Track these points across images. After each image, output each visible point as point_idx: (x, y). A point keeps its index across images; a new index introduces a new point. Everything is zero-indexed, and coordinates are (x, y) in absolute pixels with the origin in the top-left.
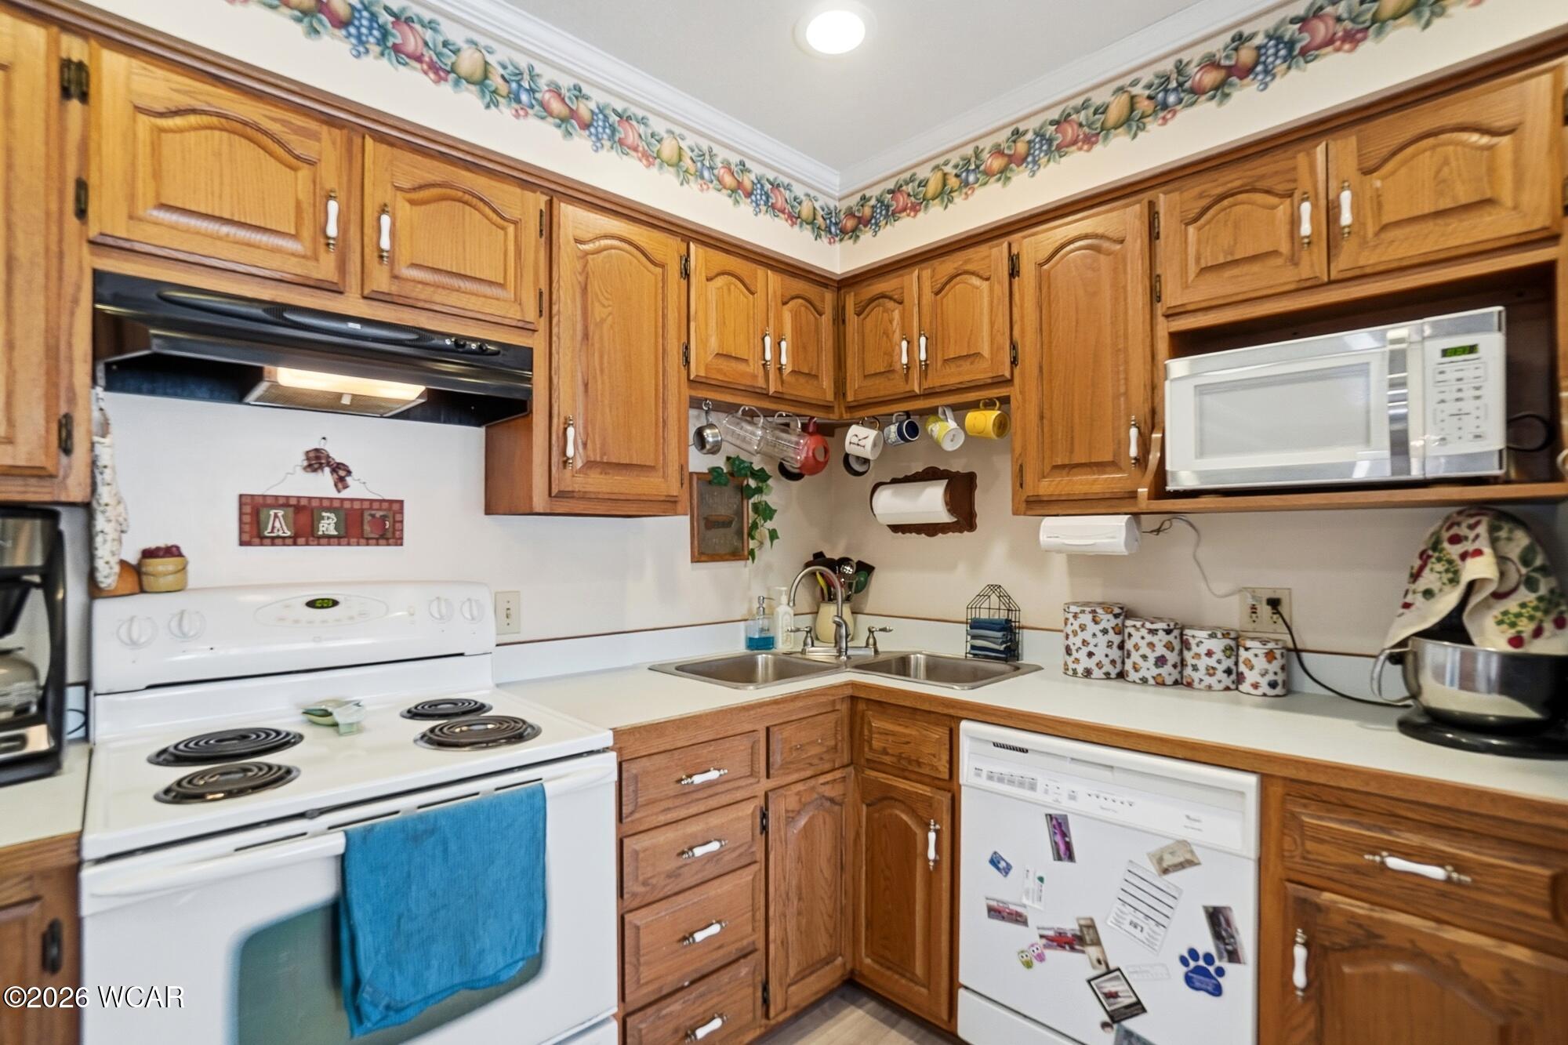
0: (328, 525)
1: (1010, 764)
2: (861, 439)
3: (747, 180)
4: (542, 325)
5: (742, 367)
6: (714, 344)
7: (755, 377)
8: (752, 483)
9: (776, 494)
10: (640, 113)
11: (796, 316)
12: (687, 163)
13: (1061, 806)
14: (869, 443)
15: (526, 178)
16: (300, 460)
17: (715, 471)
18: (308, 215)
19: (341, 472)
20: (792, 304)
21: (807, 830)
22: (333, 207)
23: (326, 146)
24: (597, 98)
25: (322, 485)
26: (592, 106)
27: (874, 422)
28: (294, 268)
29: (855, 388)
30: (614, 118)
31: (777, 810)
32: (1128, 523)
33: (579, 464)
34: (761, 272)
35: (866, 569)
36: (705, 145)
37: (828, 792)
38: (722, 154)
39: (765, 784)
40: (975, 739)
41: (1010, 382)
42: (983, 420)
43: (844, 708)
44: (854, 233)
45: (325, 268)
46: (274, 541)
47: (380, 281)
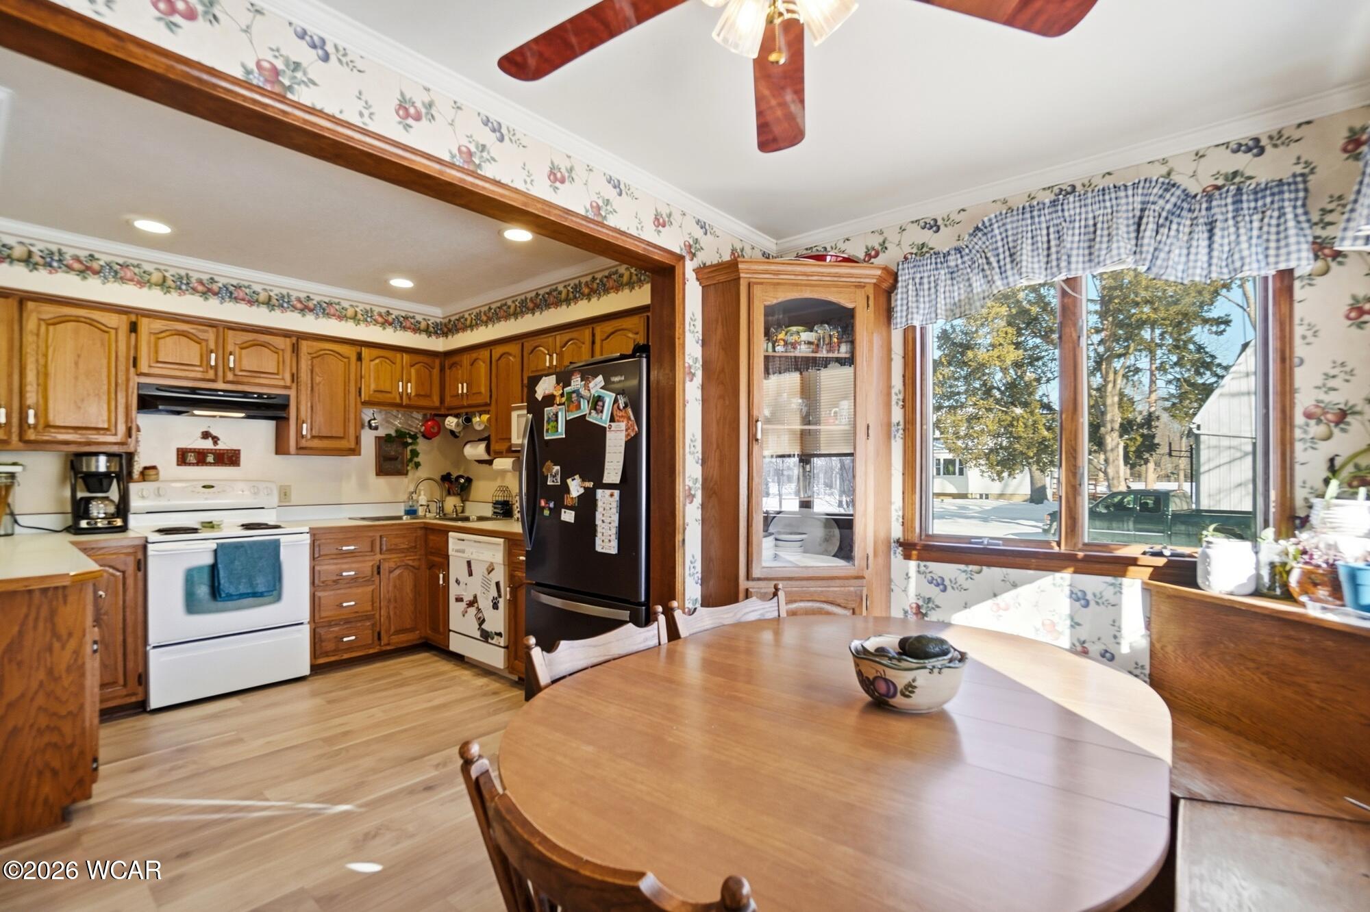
0: (210, 459)
1: (461, 545)
2: (451, 422)
3: (390, 319)
4: (294, 385)
5: (389, 395)
6: (373, 387)
7: (395, 398)
8: (410, 441)
9: (422, 445)
10: (337, 301)
11: (418, 372)
12: (359, 316)
13: (471, 557)
14: (453, 424)
15: (286, 334)
16: (200, 435)
17: (388, 436)
18: (204, 358)
19: (215, 440)
20: (417, 366)
21: (400, 576)
22: (213, 356)
23: (210, 335)
24: (317, 299)
25: (208, 444)
26: (315, 302)
27: (457, 416)
28: (199, 375)
29: (448, 400)
30: (325, 305)
31: (385, 567)
32: (514, 462)
33: (309, 436)
34: (399, 355)
35: (469, 480)
36: (368, 307)
37: (410, 563)
38: (376, 310)
39: (379, 557)
40: (453, 538)
41: (489, 405)
42: (485, 417)
43: (420, 533)
44: (445, 334)
45: (211, 374)
46: (190, 464)
47: (230, 377)
